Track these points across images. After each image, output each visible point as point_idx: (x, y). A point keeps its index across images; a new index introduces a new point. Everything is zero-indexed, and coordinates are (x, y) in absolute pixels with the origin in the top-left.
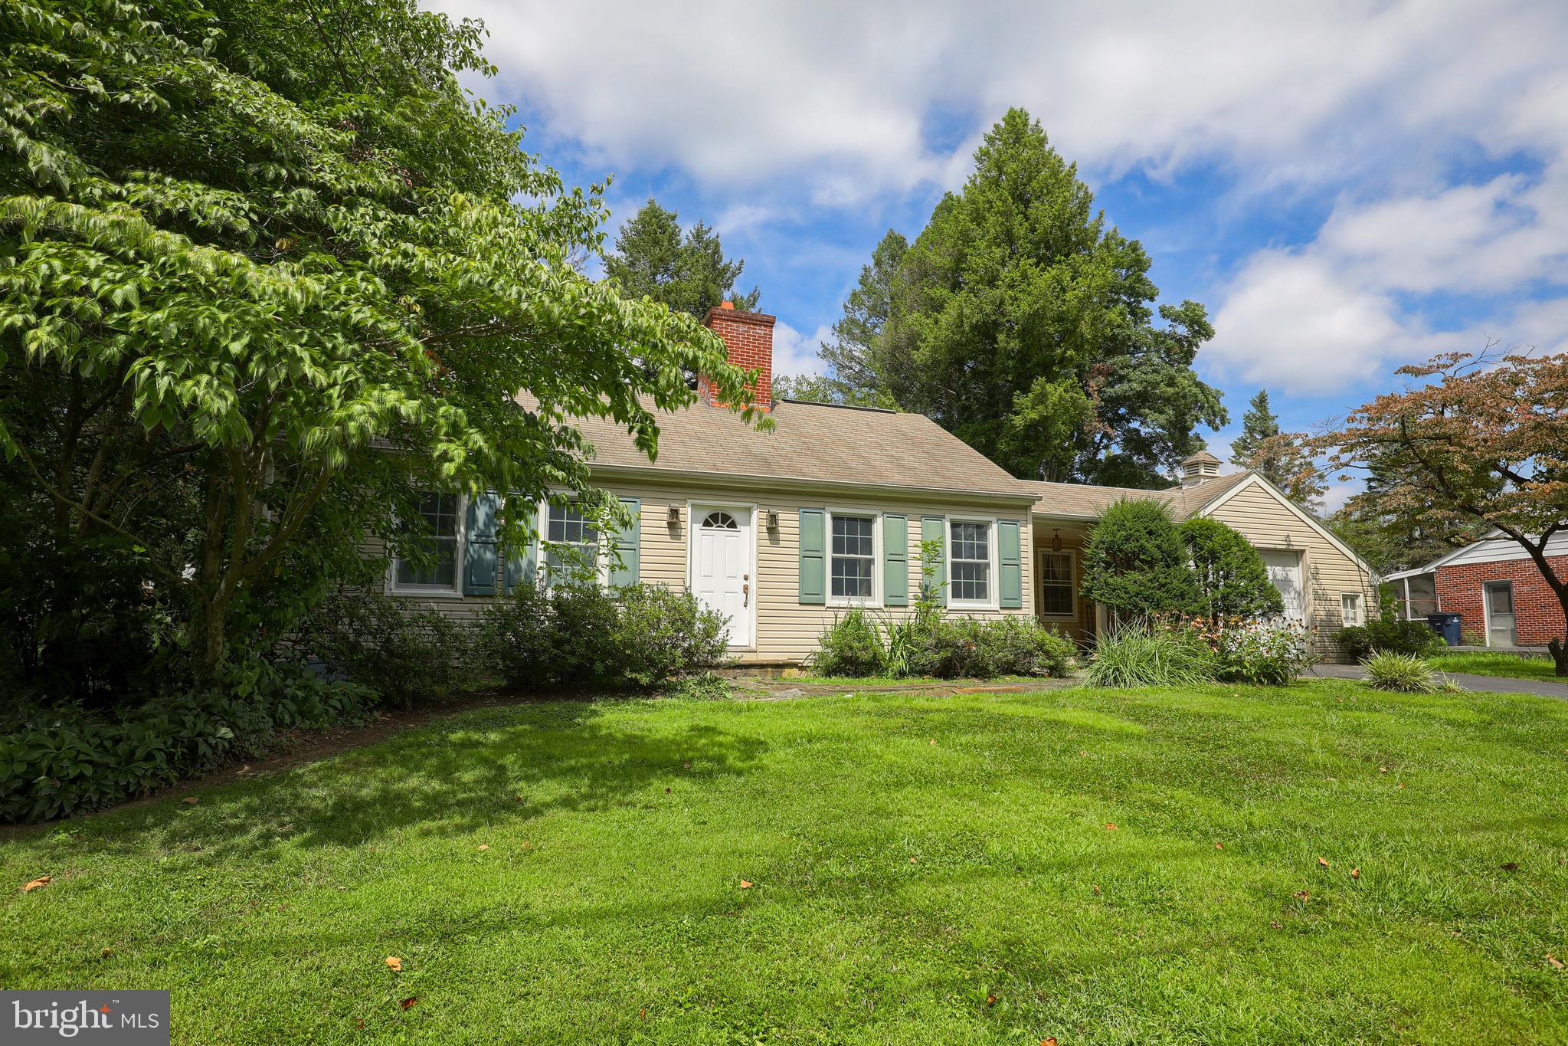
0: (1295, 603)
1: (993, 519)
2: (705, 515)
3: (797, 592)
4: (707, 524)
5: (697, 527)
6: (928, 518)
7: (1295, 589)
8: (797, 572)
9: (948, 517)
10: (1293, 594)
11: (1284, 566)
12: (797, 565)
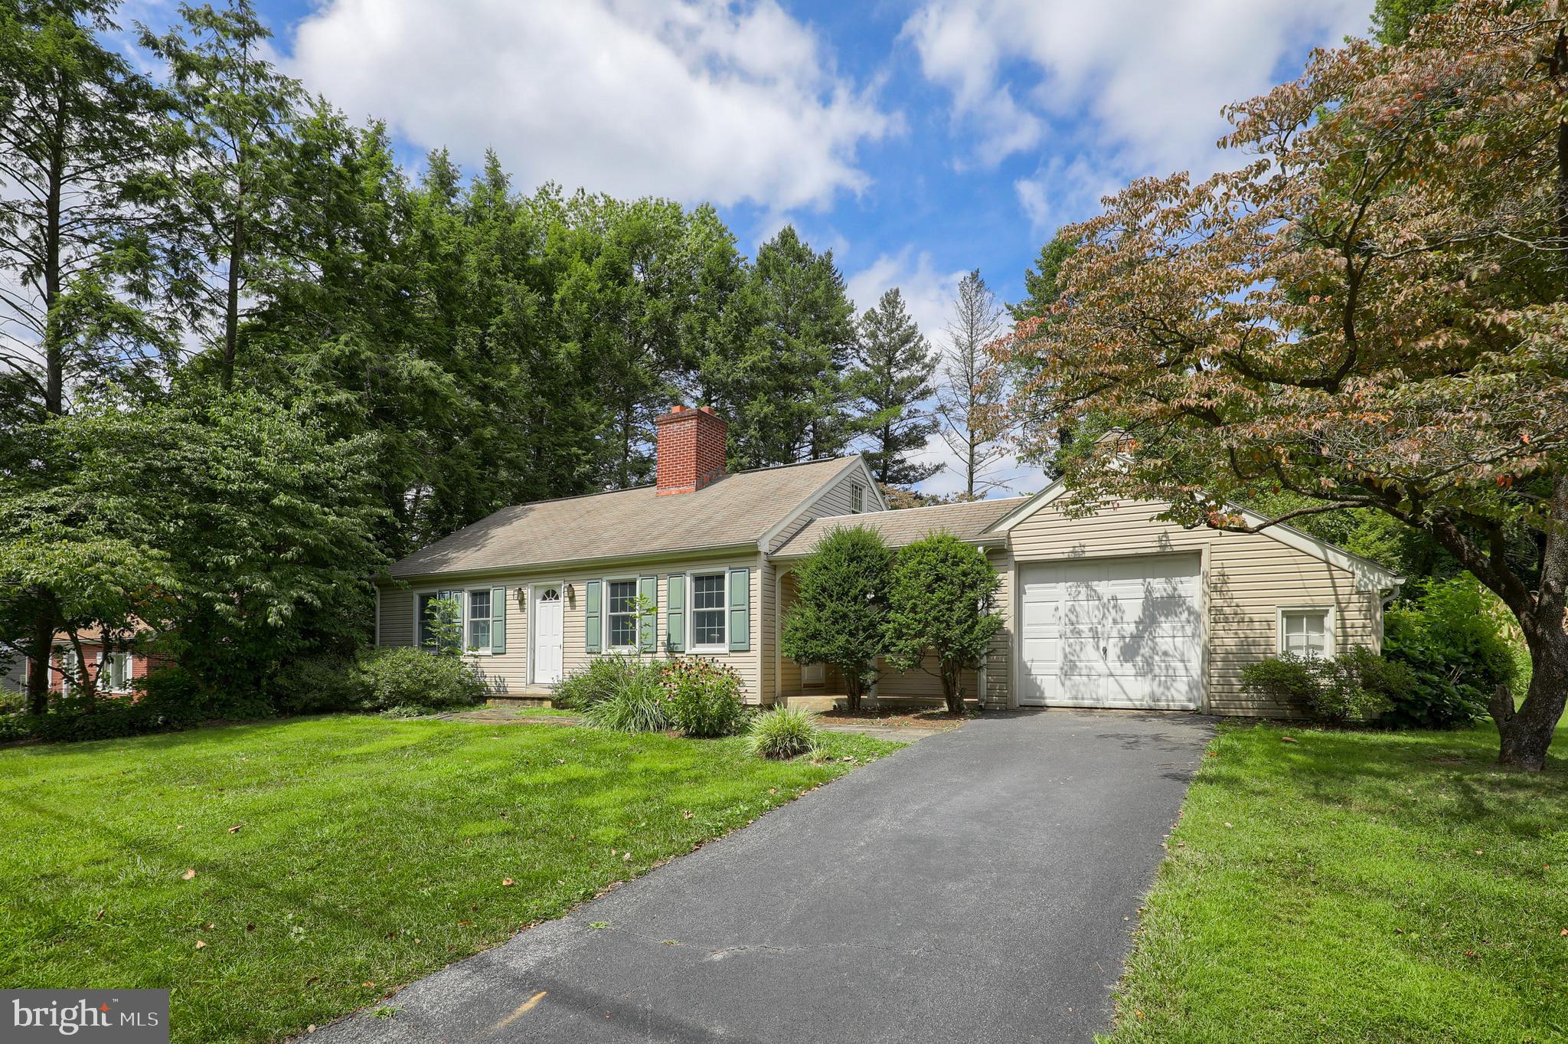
0: (1189, 630)
1: (726, 569)
2: (542, 592)
3: (584, 644)
4: (544, 599)
5: (538, 601)
6: (671, 575)
7: (1189, 609)
8: (584, 629)
9: (689, 572)
10: (1185, 615)
11: (1168, 577)
12: (584, 624)
